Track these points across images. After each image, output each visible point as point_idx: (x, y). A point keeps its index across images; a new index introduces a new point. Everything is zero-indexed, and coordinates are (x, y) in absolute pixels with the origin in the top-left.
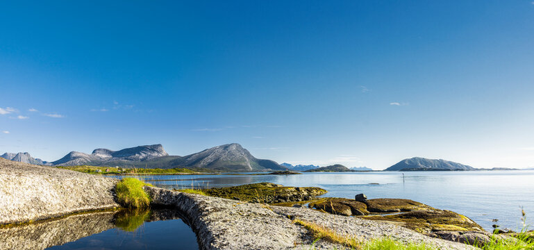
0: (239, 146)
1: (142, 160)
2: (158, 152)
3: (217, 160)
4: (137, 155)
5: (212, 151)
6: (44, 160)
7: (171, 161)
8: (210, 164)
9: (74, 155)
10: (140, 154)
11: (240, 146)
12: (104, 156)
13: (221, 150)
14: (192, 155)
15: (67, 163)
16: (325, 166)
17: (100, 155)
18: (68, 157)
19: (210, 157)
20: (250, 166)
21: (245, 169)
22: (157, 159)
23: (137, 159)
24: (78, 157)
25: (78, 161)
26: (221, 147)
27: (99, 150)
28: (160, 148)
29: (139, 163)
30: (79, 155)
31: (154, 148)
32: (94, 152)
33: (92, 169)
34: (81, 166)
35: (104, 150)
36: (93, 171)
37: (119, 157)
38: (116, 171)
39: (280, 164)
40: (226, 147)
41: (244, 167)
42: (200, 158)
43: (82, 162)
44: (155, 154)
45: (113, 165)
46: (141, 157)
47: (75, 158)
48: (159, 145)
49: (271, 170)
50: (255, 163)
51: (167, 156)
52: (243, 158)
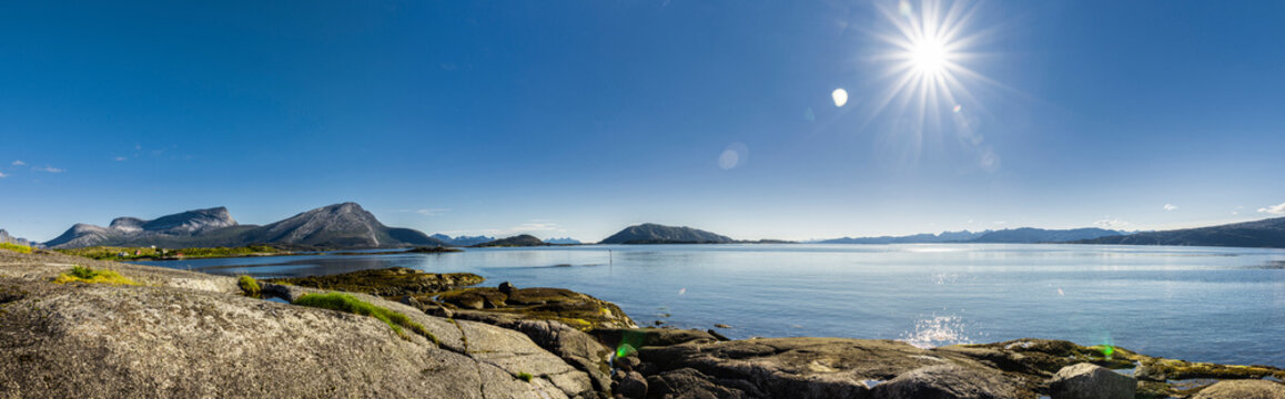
0: (356, 207)
1: (194, 234)
2: (220, 220)
3: (319, 229)
4: (185, 225)
5: (310, 216)
6: (32, 240)
7: (242, 235)
8: (308, 237)
9: (80, 230)
10: (190, 224)
11: (358, 206)
12: (130, 229)
13: (326, 214)
14: (277, 223)
15: (70, 243)
16: (504, 238)
17: (123, 229)
18: (71, 234)
19: (307, 225)
20: (375, 239)
21: (367, 244)
22: (219, 230)
23: (185, 232)
24: (87, 233)
25: (86, 239)
26: (325, 208)
27: (121, 219)
28: (222, 213)
29: (188, 238)
30: (87, 229)
31: (213, 214)
32: (113, 223)
33: (112, 252)
34: (92, 246)
35: (130, 219)
36: (114, 255)
37: (156, 230)
38: (152, 253)
39: (429, 235)
40: (334, 209)
41: (364, 241)
42: (291, 226)
43: (94, 240)
44: (216, 223)
45: (147, 243)
46: (192, 229)
47: (81, 235)
48: (222, 209)
49: (409, 244)
50: (383, 234)
51: (236, 226)
52: (363, 226)
